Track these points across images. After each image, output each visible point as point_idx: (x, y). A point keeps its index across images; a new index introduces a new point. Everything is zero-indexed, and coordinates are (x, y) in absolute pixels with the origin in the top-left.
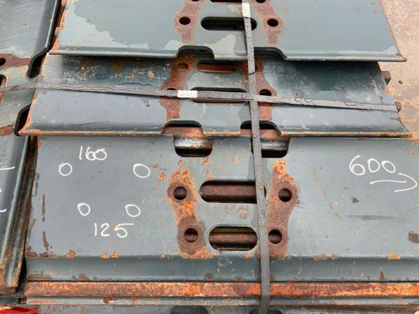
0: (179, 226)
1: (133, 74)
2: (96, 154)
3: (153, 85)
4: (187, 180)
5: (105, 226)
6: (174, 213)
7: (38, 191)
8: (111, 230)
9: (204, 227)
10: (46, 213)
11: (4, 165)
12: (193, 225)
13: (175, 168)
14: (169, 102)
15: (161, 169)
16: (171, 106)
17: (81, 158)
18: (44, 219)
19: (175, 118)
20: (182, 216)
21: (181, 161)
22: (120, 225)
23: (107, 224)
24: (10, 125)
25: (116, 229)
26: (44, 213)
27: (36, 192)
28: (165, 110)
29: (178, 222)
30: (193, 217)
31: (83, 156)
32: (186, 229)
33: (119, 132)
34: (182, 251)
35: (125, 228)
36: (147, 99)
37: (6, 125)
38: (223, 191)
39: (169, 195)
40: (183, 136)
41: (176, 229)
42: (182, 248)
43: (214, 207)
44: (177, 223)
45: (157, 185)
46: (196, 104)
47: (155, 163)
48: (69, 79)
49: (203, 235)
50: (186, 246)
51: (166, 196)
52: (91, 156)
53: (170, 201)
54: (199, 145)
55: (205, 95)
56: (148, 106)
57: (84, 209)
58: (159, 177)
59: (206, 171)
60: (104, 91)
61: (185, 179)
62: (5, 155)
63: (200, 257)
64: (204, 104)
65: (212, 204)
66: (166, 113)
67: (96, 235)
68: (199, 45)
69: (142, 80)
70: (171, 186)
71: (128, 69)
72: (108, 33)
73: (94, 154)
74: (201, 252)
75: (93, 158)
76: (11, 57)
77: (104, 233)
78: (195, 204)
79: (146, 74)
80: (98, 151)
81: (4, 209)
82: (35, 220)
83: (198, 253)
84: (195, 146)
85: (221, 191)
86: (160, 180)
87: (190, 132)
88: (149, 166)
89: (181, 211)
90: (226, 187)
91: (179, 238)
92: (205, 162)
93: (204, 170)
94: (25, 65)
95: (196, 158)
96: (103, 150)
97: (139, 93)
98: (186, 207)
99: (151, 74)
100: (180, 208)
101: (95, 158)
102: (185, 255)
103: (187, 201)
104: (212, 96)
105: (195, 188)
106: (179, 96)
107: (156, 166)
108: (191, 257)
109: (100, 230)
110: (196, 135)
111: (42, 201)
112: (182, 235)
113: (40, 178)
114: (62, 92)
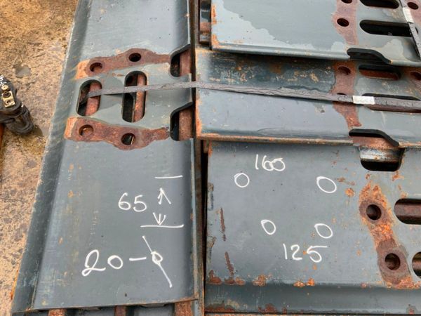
0: (379, 250)
1: (295, 76)
2: (273, 164)
3: (320, 89)
4: (379, 197)
5: (295, 249)
6: (369, 235)
7: (214, 205)
8: (302, 253)
9: (406, 252)
10: (226, 230)
11: (166, 173)
12: (394, 250)
13: (363, 183)
14: (344, 108)
15: (348, 183)
16: (348, 112)
17: (257, 168)
18: (224, 237)
19: (356, 125)
20: (380, 239)
21: (368, 175)
22: (311, 247)
23: (297, 245)
24: (163, 128)
25: (308, 252)
26: (224, 230)
27: (212, 205)
28: (343, 117)
29: (377, 246)
30: (392, 240)
31: (260, 165)
32: (386, 254)
33: (307, 140)
34: (385, 279)
35: (318, 251)
36: (320, 104)
37: (159, 128)
38: (415, 212)
39: (361, 213)
40: (366, 146)
41: (376, 254)
42: (385, 277)
43: (413, 229)
44: (375, 246)
45: (347, 203)
46: (373, 111)
47: (341, 177)
48: (229, 80)
49: (406, 262)
50: (389, 274)
51: (359, 215)
52: (267, 165)
53: (364, 221)
54: (384, 158)
55: (383, 101)
56: (323, 111)
57: (269, 227)
58: (347, 193)
59: (398, 188)
60: (271, 94)
61: (376, 197)
62: (166, 162)
63: (405, 286)
64: (382, 112)
65: (411, 226)
66: (345, 121)
67: (286, 258)
68: (366, 48)
69: (307, 83)
70: (362, 204)
71: (288, 71)
72: (267, 31)
73: (271, 164)
74: (407, 281)
75: (270, 168)
76: (146, 53)
77: (296, 256)
78: (392, 225)
79: (309, 77)
80: (275, 160)
81: (181, 224)
82: (214, 239)
83: (403, 282)
84: (378, 158)
85: (413, 211)
86: (349, 196)
87: (373, 143)
88: (335, 179)
89: (377, 233)
90: (418, 206)
91: (380, 264)
92: (396, 177)
93: (395, 186)
94: (165, 62)
95: (385, 173)
96: (280, 159)
97: (310, 97)
98: (383, 228)
99: (314, 77)
100: (376, 229)
101: (273, 168)
102: (389, 284)
103: (383, 221)
104: (391, 104)
105: (389, 206)
106: (354, 102)
107: (342, 180)
108: (396, 286)
109: (290, 252)
110: (381, 147)
111: (220, 216)
112: (383, 261)
113: (215, 189)
114: (226, 93)
